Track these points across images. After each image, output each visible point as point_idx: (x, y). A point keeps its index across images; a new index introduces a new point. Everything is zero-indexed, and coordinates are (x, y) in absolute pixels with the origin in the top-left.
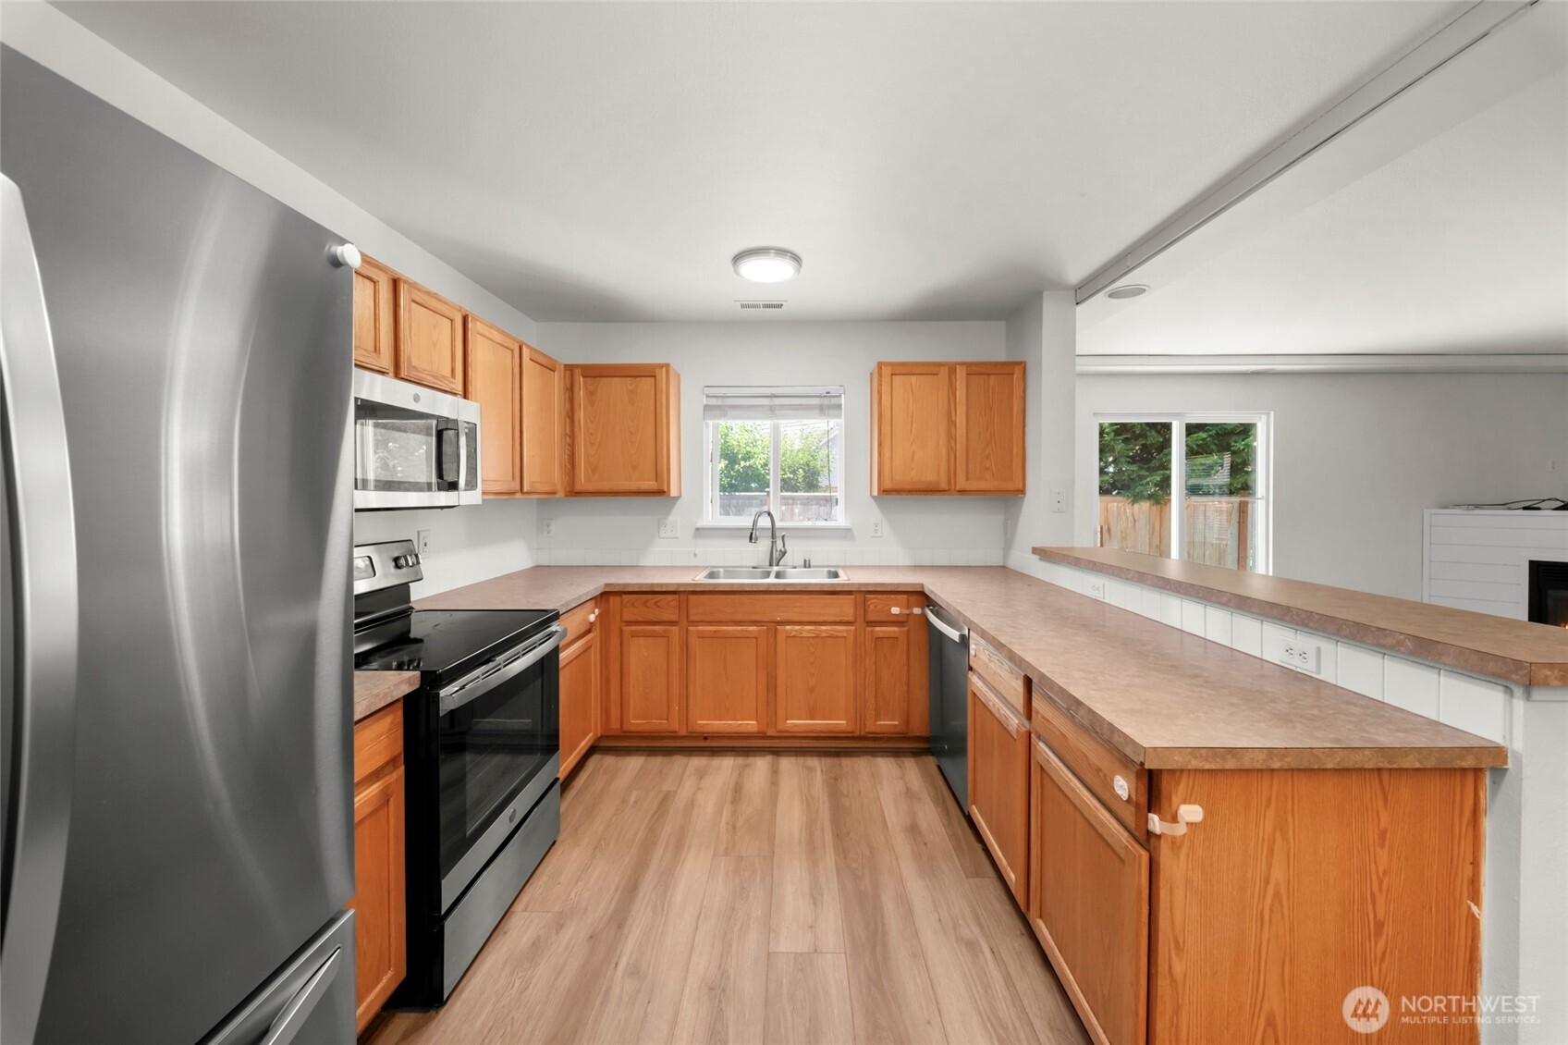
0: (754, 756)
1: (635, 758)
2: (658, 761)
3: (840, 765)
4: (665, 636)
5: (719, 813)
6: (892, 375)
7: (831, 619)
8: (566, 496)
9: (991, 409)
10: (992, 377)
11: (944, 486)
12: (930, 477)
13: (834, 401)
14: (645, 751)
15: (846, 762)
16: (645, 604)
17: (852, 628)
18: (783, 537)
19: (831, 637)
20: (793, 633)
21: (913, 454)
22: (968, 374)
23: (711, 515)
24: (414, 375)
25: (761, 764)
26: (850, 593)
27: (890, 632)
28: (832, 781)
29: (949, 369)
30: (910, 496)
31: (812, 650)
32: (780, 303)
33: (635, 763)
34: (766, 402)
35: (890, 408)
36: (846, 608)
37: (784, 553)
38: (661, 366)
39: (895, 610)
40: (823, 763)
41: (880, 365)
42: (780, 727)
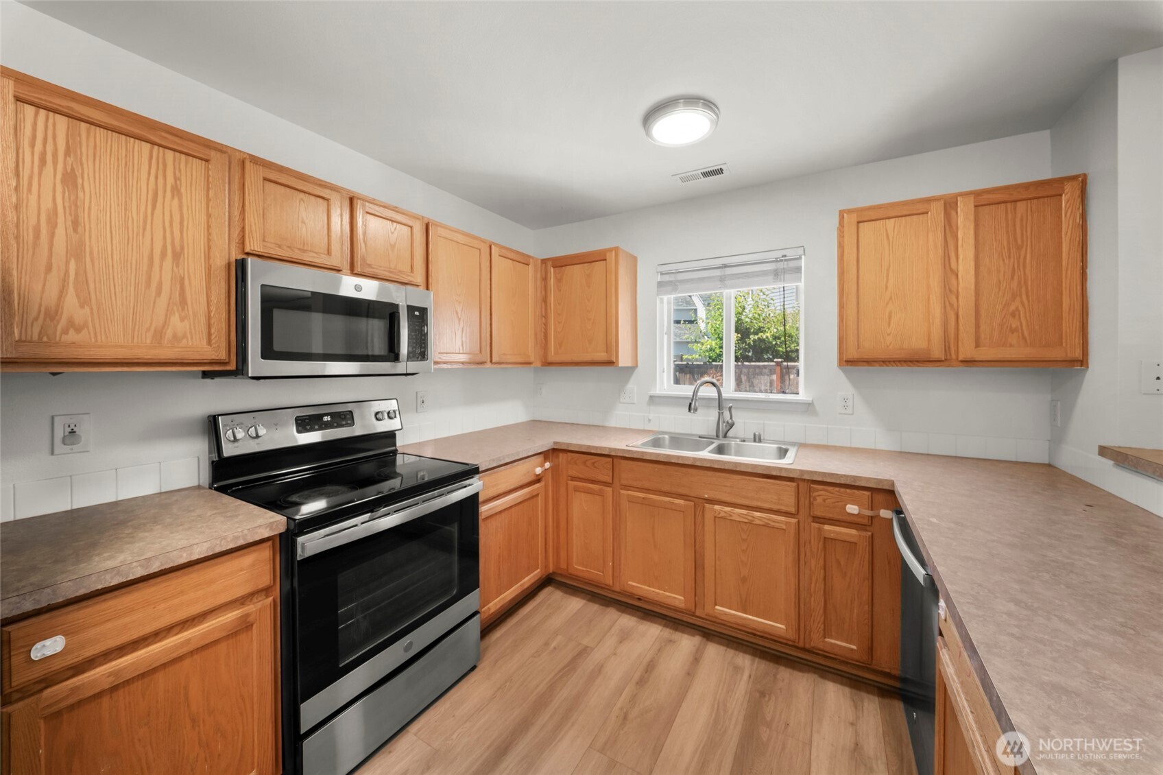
0: (683, 632)
1: (578, 599)
2: (595, 607)
3: (775, 676)
4: (600, 494)
5: (619, 691)
6: (858, 222)
7: (767, 506)
8: (542, 365)
9: (1019, 248)
10: (1019, 203)
11: (937, 353)
12: (917, 343)
13: (792, 264)
14: (588, 594)
15: (785, 673)
16: (585, 463)
17: (794, 521)
18: (730, 408)
19: (766, 526)
20: (722, 514)
21: (890, 317)
22: (976, 206)
23: (665, 383)
24: (368, 270)
25: (687, 643)
26: (791, 479)
27: (847, 534)
28: (758, 695)
29: (945, 204)
30: (885, 368)
31: (744, 536)
32: (719, 167)
33: (575, 604)
34: (717, 273)
35: (855, 262)
36: (786, 497)
37: (732, 425)
38: (610, 250)
39: (852, 509)
40: (755, 665)
41: (842, 213)
42: (708, 609)
